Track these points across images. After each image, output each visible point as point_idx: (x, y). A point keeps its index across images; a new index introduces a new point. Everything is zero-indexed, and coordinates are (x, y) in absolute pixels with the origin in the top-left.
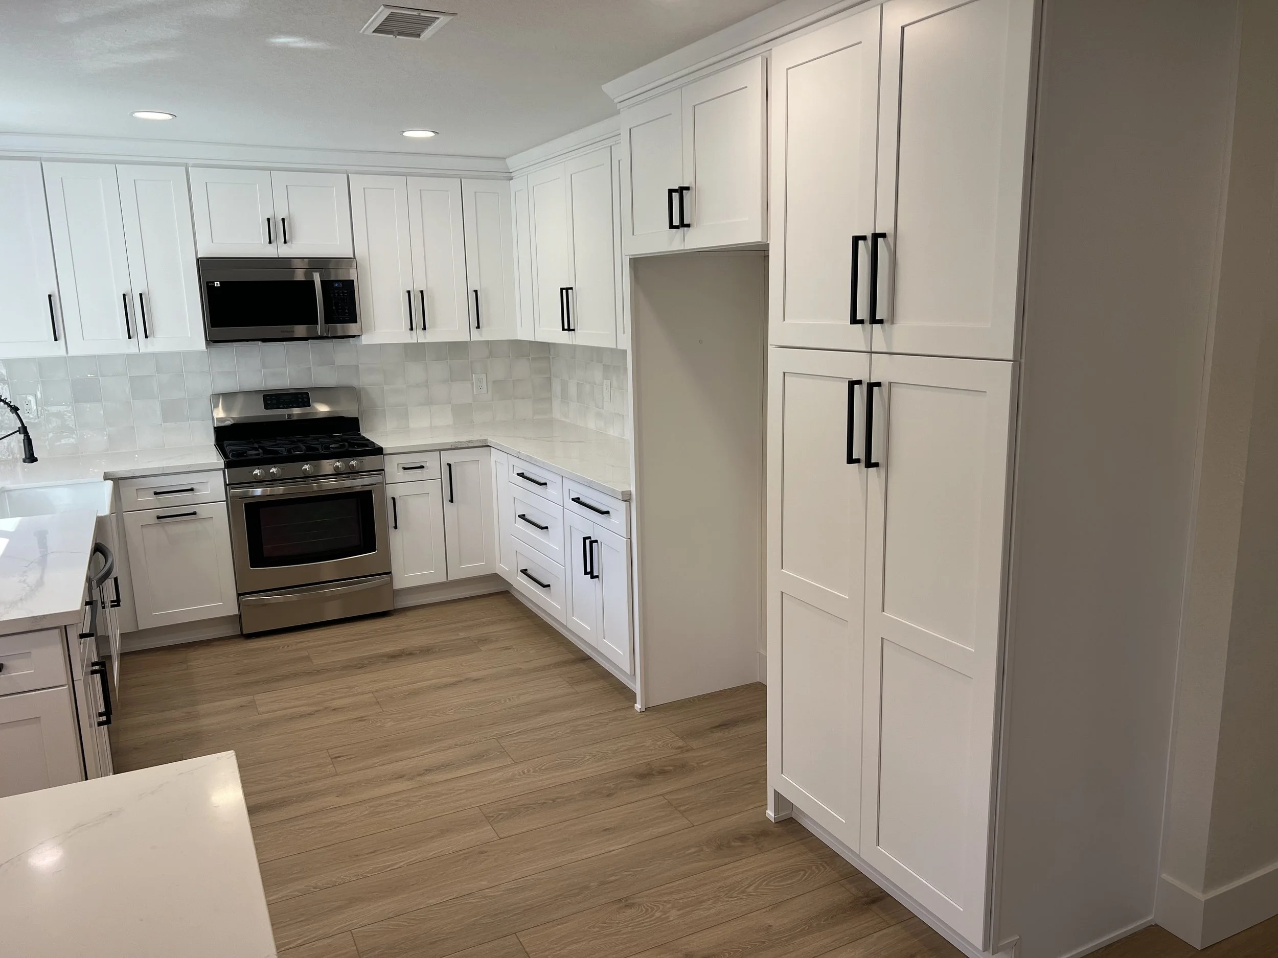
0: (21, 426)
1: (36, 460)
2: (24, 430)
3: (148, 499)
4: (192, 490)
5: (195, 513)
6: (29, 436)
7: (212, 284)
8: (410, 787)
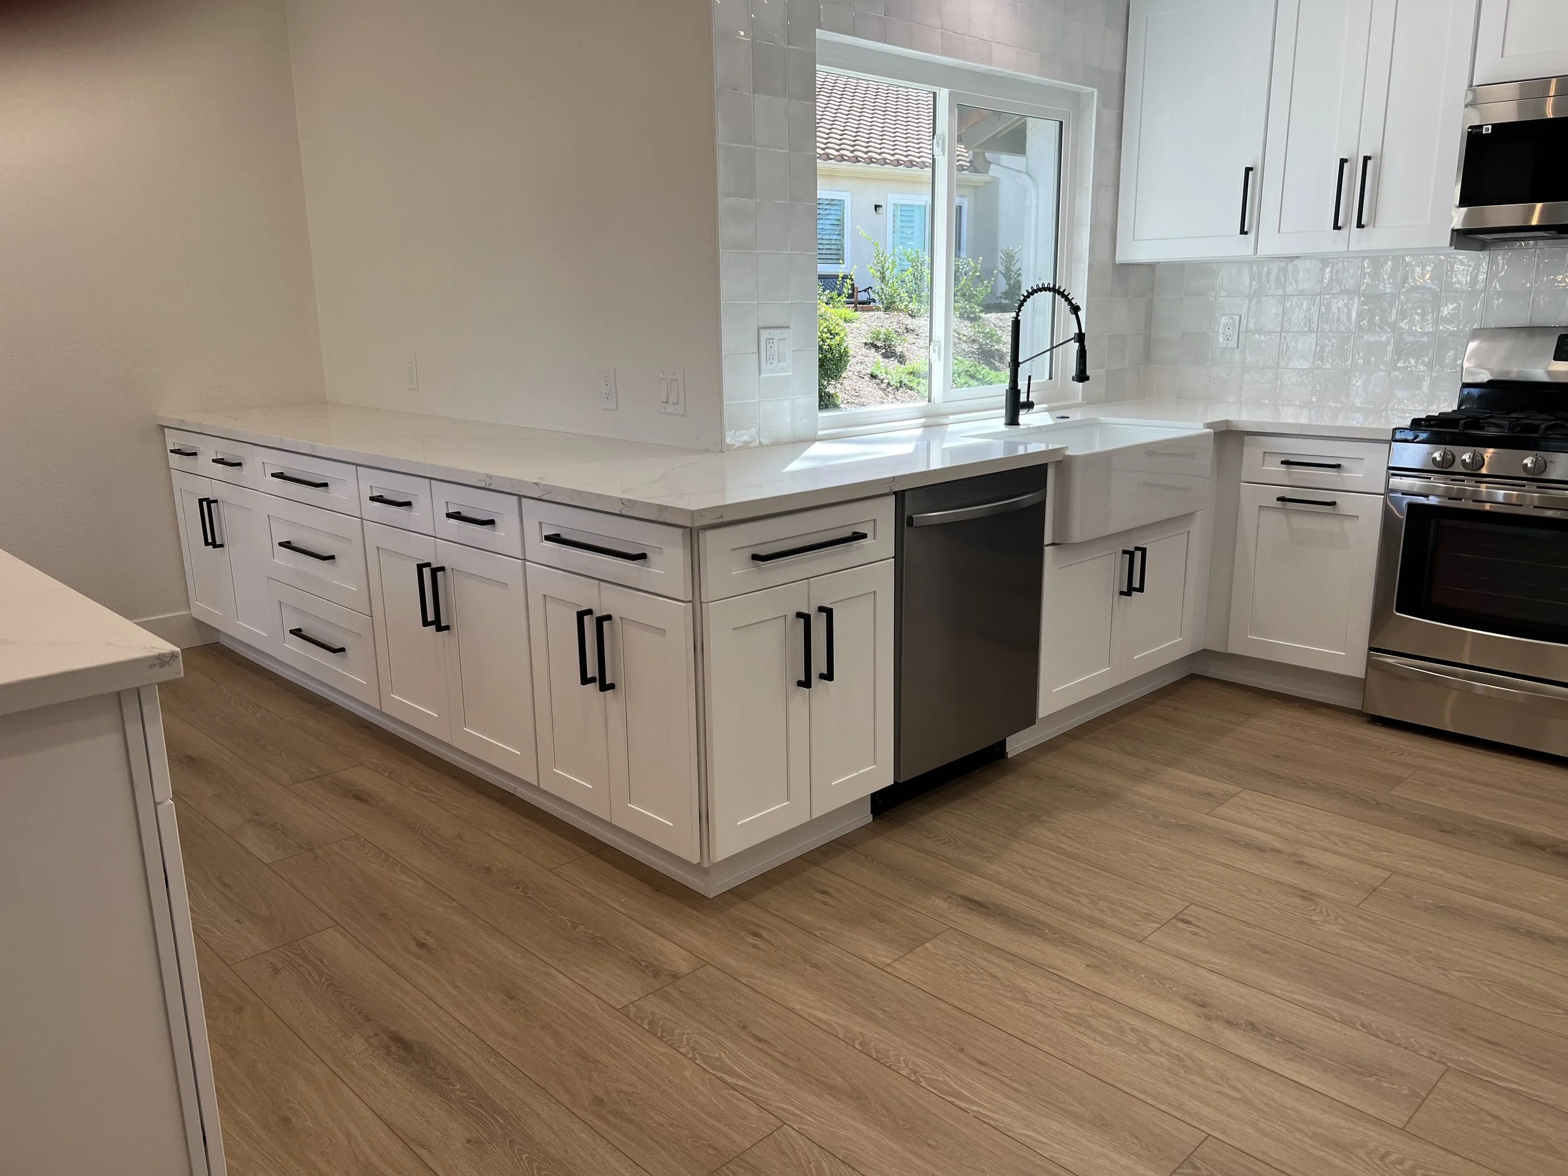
0: (1078, 332)
1: (1087, 378)
2: (1080, 337)
3: (1274, 469)
4: (1338, 466)
5: (1333, 504)
6: (1084, 346)
7: (1478, 130)
8: (1185, 1027)
